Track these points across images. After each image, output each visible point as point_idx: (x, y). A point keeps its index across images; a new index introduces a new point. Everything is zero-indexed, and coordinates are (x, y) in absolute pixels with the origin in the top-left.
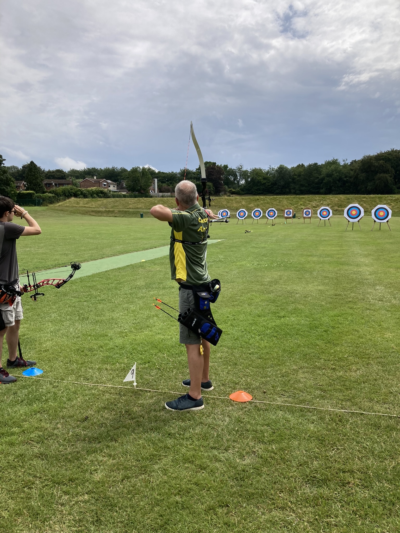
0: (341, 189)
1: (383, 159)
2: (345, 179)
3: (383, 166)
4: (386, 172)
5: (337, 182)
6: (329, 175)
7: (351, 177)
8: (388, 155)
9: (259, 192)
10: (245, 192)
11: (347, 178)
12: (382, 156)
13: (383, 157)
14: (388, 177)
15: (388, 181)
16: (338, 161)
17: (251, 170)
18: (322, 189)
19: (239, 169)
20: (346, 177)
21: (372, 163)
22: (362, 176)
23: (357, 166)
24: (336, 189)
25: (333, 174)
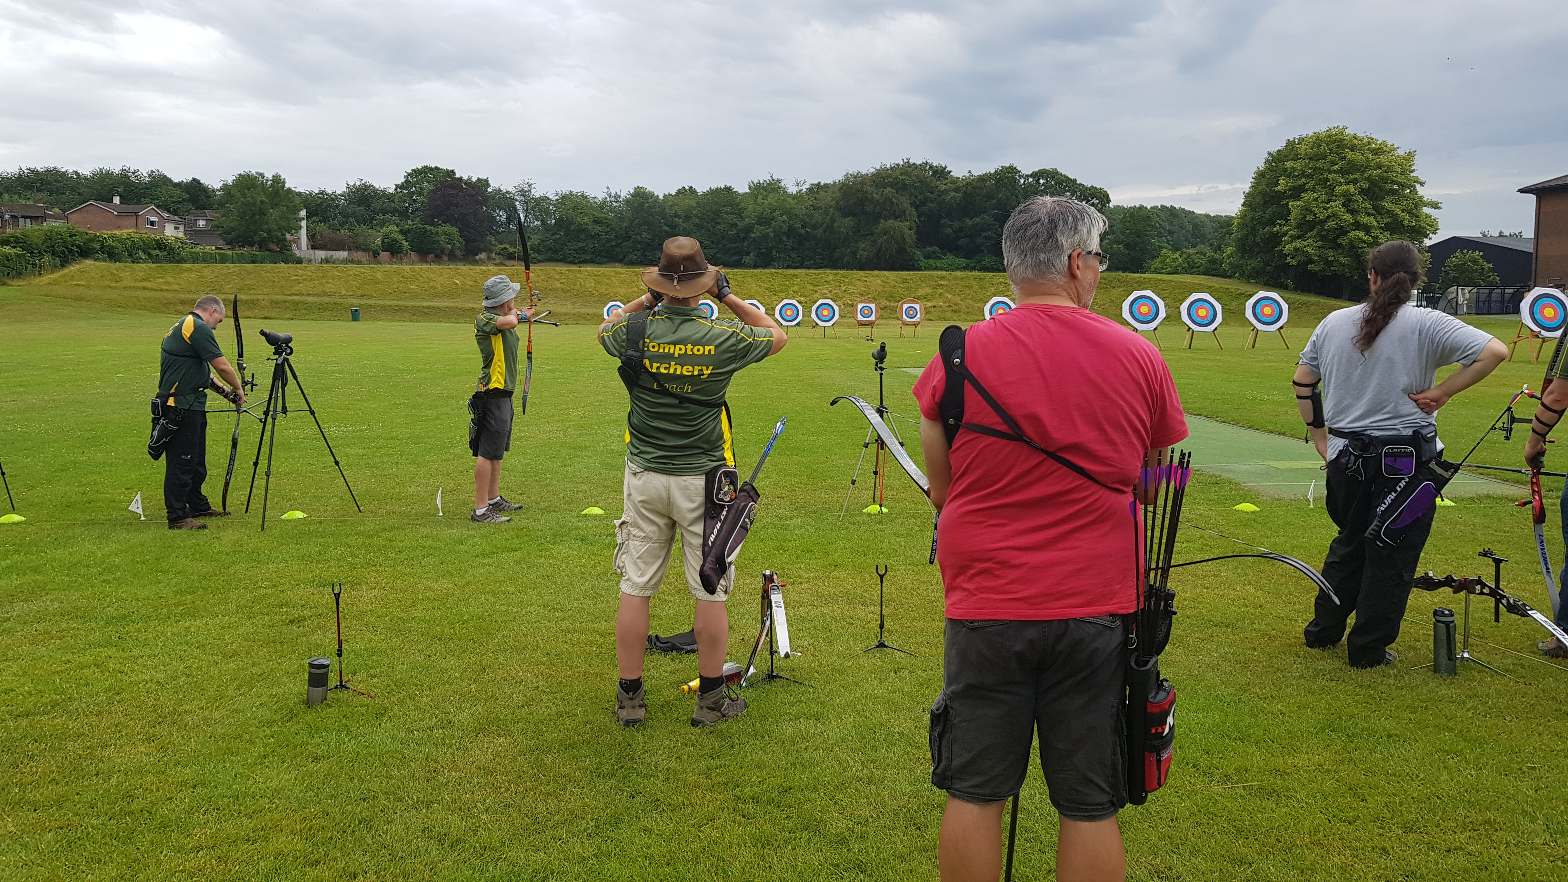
0: (793, 255)
1: (891, 185)
2: (803, 231)
3: (892, 203)
4: (899, 215)
5: (785, 239)
6: (764, 221)
7: (815, 227)
8: (902, 174)
9: (584, 256)
10: (546, 257)
11: (808, 229)
12: (889, 176)
13: (891, 180)
14: (906, 228)
15: (904, 240)
16: (783, 184)
17: (556, 198)
18: (748, 254)
19: (523, 193)
20: (803, 227)
21: (866, 192)
22: (845, 224)
23: (829, 198)
24: (782, 255)
25: (773, 218)
